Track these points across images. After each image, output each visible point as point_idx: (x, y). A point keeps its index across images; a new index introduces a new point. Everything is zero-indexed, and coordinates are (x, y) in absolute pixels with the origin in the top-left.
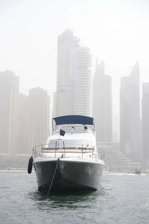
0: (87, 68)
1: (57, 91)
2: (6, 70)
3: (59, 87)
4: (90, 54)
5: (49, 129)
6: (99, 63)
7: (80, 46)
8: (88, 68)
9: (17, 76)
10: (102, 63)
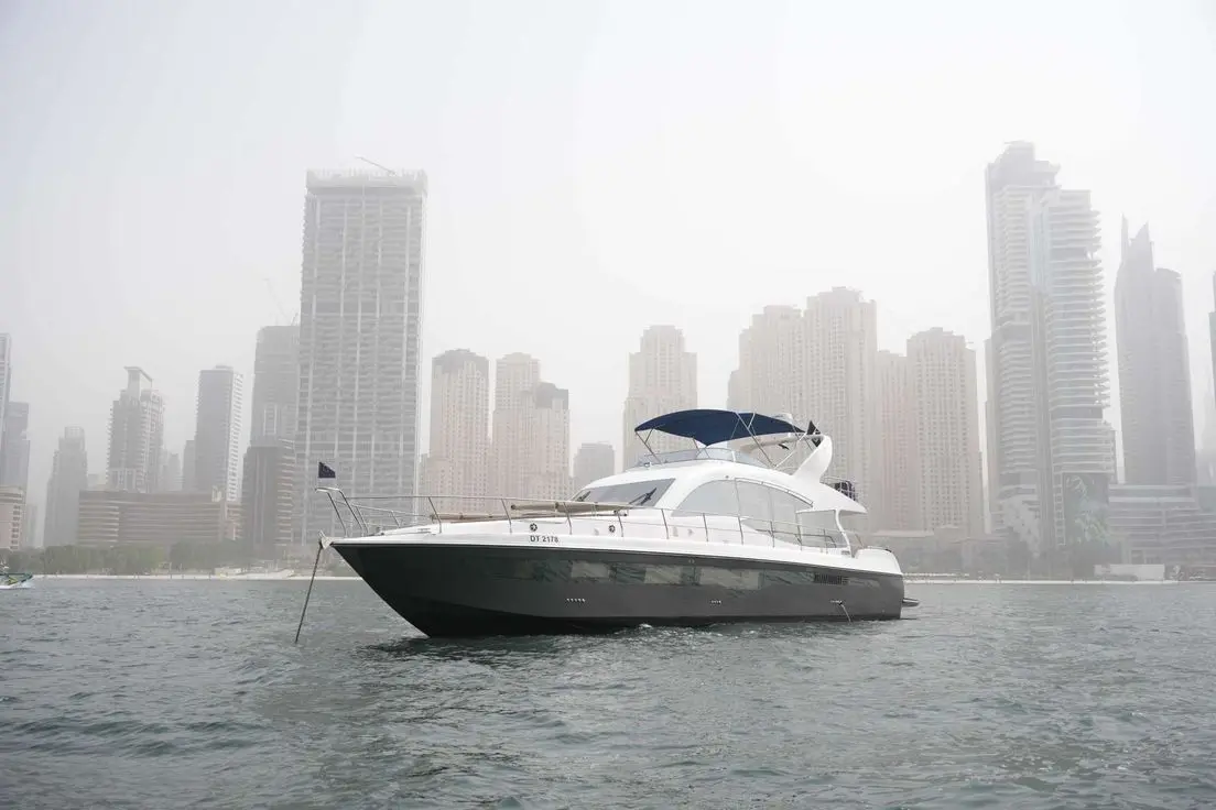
0: (1085, 255)
1: (993, 335)
2: (833, 288)
3: (998, 321)
4: (1092, 209)
5: (980, 453)
6: (1133, 233)
7: (1056, 188)
8: (1089, 255)
9: (868, 301)
10: (1144, 233)
